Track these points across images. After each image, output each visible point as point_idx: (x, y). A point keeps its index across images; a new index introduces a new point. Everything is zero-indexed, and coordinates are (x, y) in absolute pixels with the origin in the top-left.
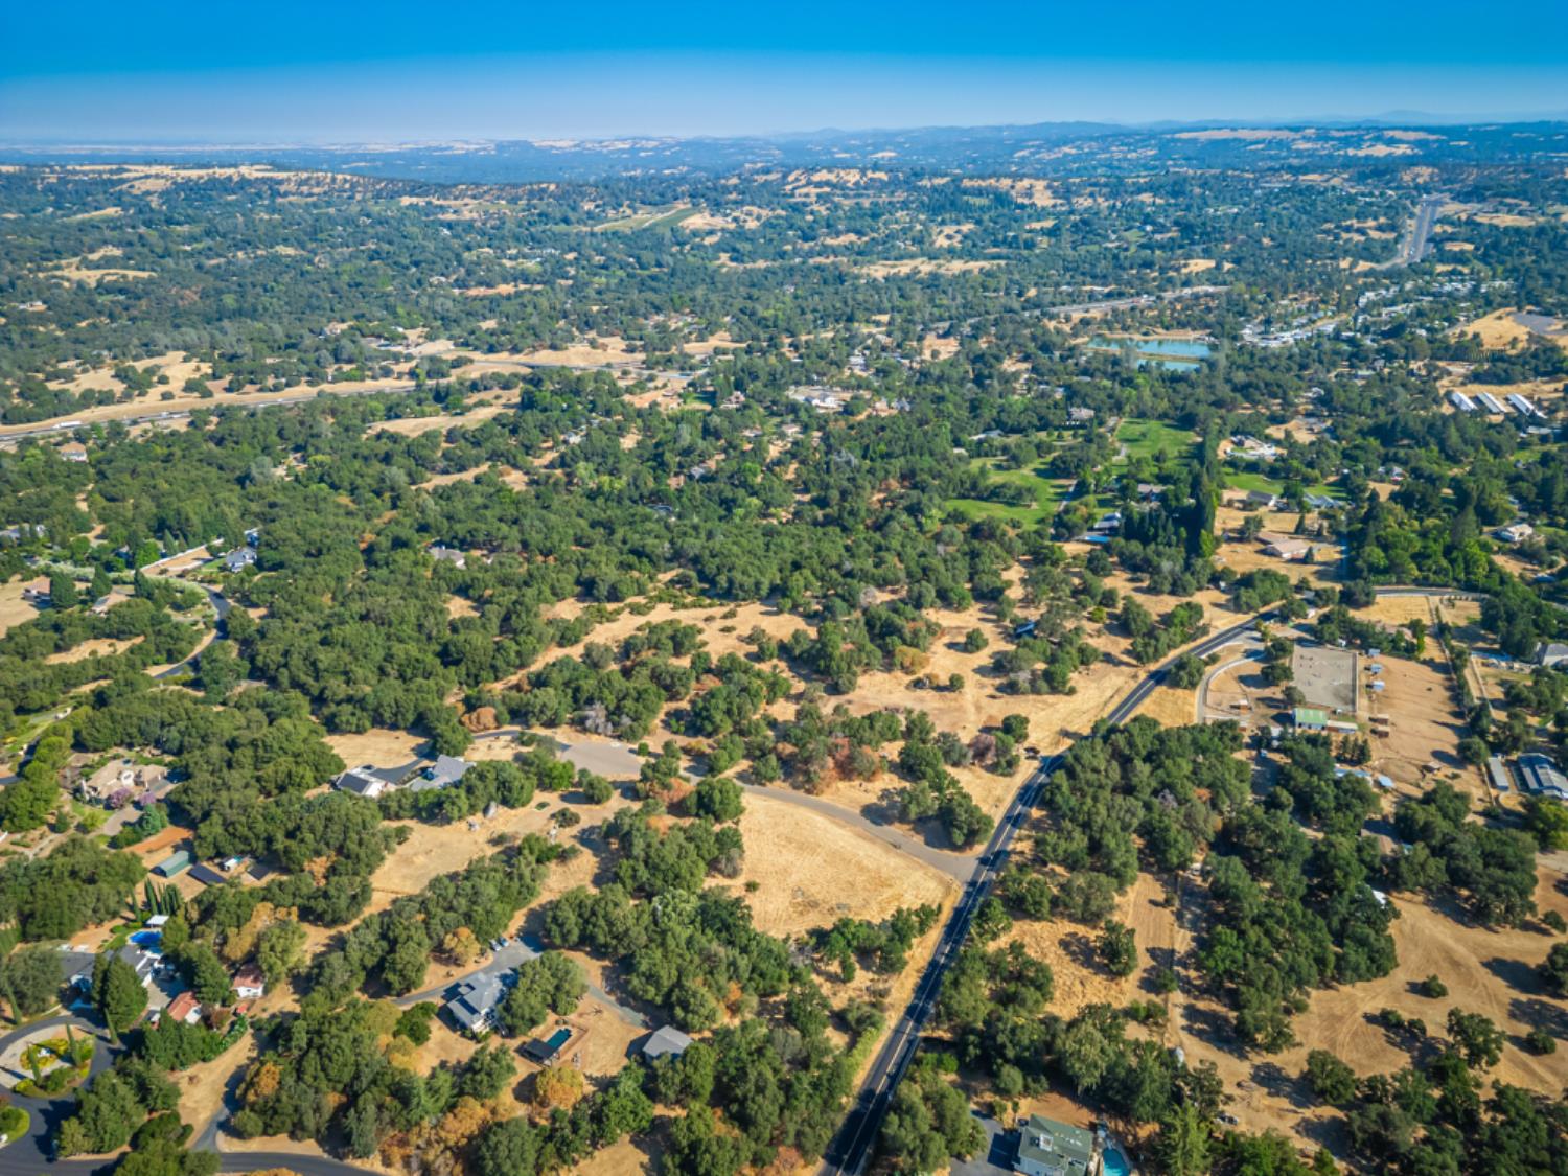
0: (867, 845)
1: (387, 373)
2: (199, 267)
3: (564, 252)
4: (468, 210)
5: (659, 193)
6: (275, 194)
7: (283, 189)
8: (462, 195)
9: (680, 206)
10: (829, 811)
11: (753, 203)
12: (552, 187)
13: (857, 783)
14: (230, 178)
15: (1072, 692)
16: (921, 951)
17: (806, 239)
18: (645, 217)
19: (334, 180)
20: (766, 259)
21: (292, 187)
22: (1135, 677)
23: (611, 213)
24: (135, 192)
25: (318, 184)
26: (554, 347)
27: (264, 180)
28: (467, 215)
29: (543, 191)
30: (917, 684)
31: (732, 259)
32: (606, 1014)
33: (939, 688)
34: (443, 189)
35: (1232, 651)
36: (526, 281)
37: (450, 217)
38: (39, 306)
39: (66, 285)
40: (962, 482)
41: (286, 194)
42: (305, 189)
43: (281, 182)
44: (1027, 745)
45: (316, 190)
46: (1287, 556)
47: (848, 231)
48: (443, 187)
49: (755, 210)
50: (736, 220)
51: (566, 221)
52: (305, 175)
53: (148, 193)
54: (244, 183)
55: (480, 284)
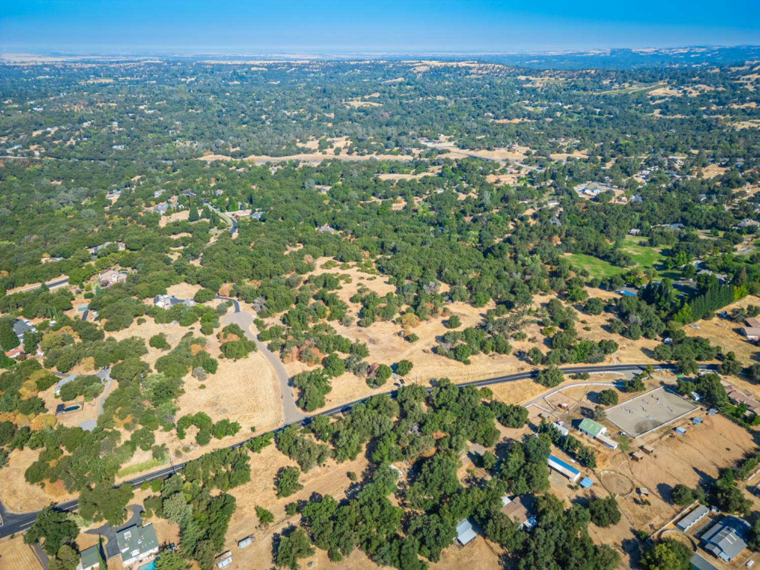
0: (271, 391)
1: (409, 153)
2: (401, 103)
3: (566, 104)
4: (539, 83)
5: (653, 77)
6: (467, 73)
7: (471, 71)
8: (545, 76)
9: (661, 83)
10: (280, 371)
11: (705, 83)
12: (593, 72)
13: (303, 364)
14: (452, 66)
15: (467, 363)
16: (226, 442)
17: (718, 104)
18: (636, 88)
19: (494, 67)
20: (682, 113)
21: (474, 71)
22: (522, 369)
23: (616, 86)
24: (415, 72)
25: (486, 70)
26: (489, 149)
27: (464, 68)
28: (538, 85)
29: (587, 74)
30: (399, 334)
31: (661, 113)
32: (94, 408)
33: (407, 339)
34: (538, 72)
35: (609, 376)
36: (529, 118)
37: (529, 85)
38: (332, 115)
39: (348, 107)
40: (589, 246)
41: (472, 74)
42: (480, 72)
43: (470, 68)
44: (403, 378)
45: (485, 72)
46: (750, 337)
47: (751, 101)
48: (539, 71)
49: (703, 86)
50: (685, 92)
51: (585, 89)
52: (482, 65)
53: (419, 72)
54: (458, 68)
55: (505, 118)
